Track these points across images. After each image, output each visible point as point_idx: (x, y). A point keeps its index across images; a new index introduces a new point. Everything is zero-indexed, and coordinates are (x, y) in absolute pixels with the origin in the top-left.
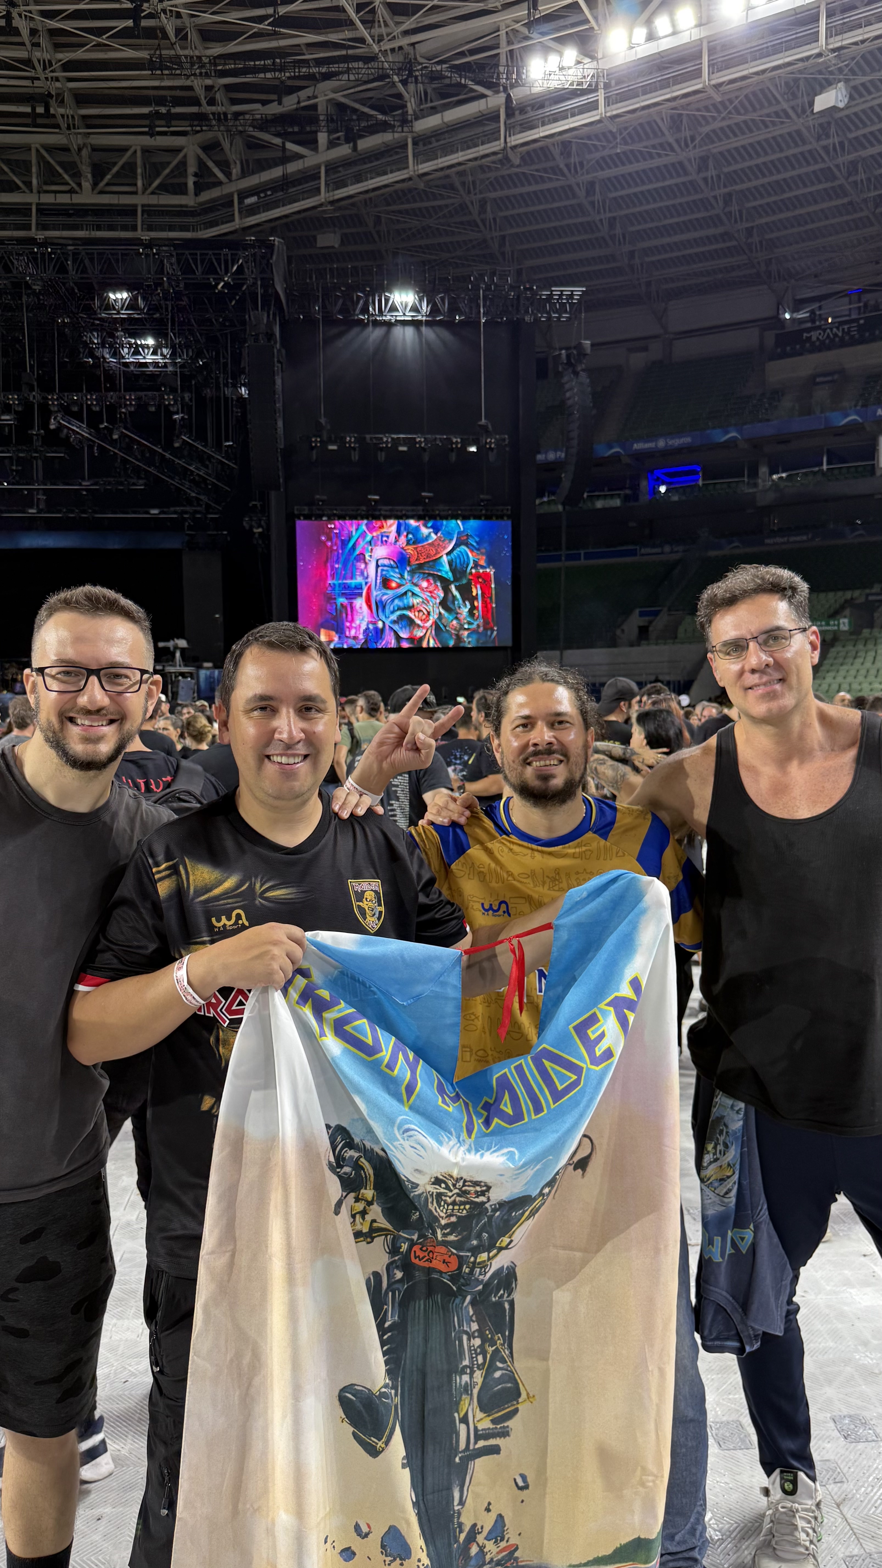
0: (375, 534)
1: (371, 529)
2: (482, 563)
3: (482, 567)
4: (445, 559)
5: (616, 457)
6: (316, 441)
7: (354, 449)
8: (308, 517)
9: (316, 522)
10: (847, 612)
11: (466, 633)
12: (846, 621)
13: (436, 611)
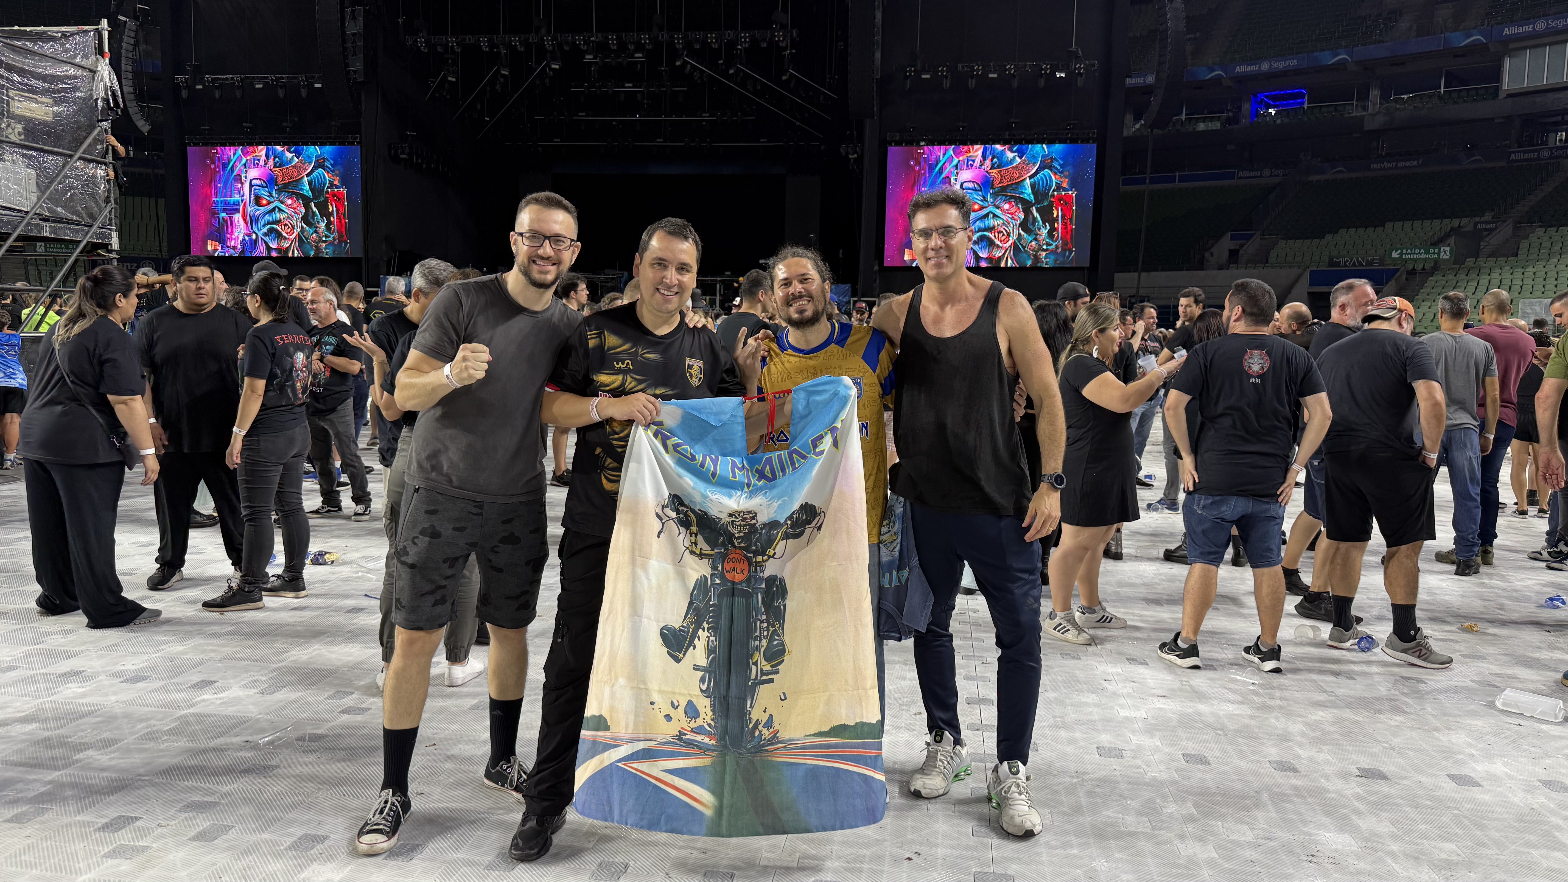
0: (961, 158)
1: (957, 154)
2: (1065, 185)
3: (1064, 189)
4: (1028, 181)
5: (1218, 79)
6: (910, 71)
7: (946, 77)
8: (899, 143)
9: (906, 148)
10: (1452, 240)
11: (1044, 254)
12: (1448, 249)
13: (1015, 232)
